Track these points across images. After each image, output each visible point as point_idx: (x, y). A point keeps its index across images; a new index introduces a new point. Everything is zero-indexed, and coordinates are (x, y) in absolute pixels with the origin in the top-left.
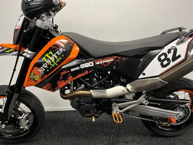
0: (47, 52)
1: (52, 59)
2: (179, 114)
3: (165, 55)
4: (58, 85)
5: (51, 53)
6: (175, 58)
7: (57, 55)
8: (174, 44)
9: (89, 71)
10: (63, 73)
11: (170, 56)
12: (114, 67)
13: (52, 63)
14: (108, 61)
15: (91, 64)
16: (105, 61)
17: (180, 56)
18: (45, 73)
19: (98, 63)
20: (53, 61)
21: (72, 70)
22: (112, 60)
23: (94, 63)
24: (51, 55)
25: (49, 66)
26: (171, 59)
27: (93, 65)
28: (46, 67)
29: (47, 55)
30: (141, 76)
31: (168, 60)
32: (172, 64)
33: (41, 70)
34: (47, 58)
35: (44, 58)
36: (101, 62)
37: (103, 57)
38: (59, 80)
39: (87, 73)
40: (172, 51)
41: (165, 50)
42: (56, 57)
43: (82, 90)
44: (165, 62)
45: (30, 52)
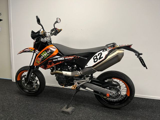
0: (44, 52)
1: (45, 55)
2: (112, 92)
3: (96, 56)
4: (47, 66)
5: (45, 52)
6: (100, 58)
7: (47, 53)
9: (62, 62)
10: (49, 61)
11: (98, 57)
12: (74, 61)
13: (45, 56)
14: (71, 58)
15: (63, 58)
16: (70, 58)
17: (102, 57)
18: (42, 60)
19: (66, 58)
21: (54, 60)
22: (73, 57)
23: (64, 58)
24: (45, 53)
25: (44, 57)
26: (98, 59)
27: (64, 59)
28: (42, 58)
29: (43, 53)
30: (86, 67)
31: (97, 59)
32: (99, 61)
33: (40, 59)
34: (43, 54)
35: (42, 54)
36: (68, 58)
37: (69, 56)
38: (48, 64)
39: (61, 62)
42: (47, 54)
43: (59, 71)
44: (96, 60)
45: (38, 51)
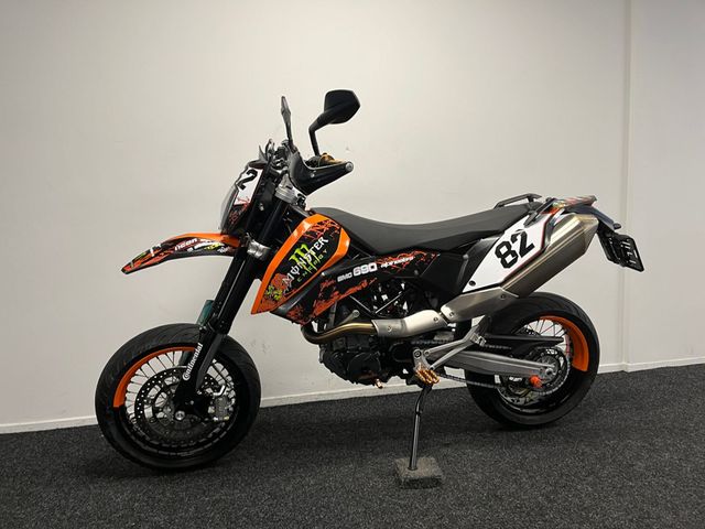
0: (298, 245)
1: (307, 257)
2: (546, 368)
3: (507, 244)
4: (314, 309)
5: (304, 246)
6: (524, 250)
7: (315, 250)
8: (520, 225)
9: (368, 281)
10: (324, 285)
11: (516, 247)
12: (416, 272)
13: (308, 265)
14: (403, 260)
15: (372, 267)
16: (399, 261)
17: (532, 246)
19: (386, 265)
20: (309, 262)
21: (340, 279)
22: (412, 258)
23: (379, 265)
24: (304, 251)
25: (302, 271)
26: (518, 252)
27: (376, 269)
28: (297, 273)
29: (297, 251)
30: (468, 288)
31: (514, 253)
32: (521, 261)
33: (287, 280)
34: (298, 256)
35: (293, 257)
36: (391, 264)
37: (394, 254)
38: (318, 299)
39: (365, 284)
40: (519, 238)
41: (506, 237)
42: (314, 253)
43: (355, 320)
44: (509, 259)
45: (262, 247)
